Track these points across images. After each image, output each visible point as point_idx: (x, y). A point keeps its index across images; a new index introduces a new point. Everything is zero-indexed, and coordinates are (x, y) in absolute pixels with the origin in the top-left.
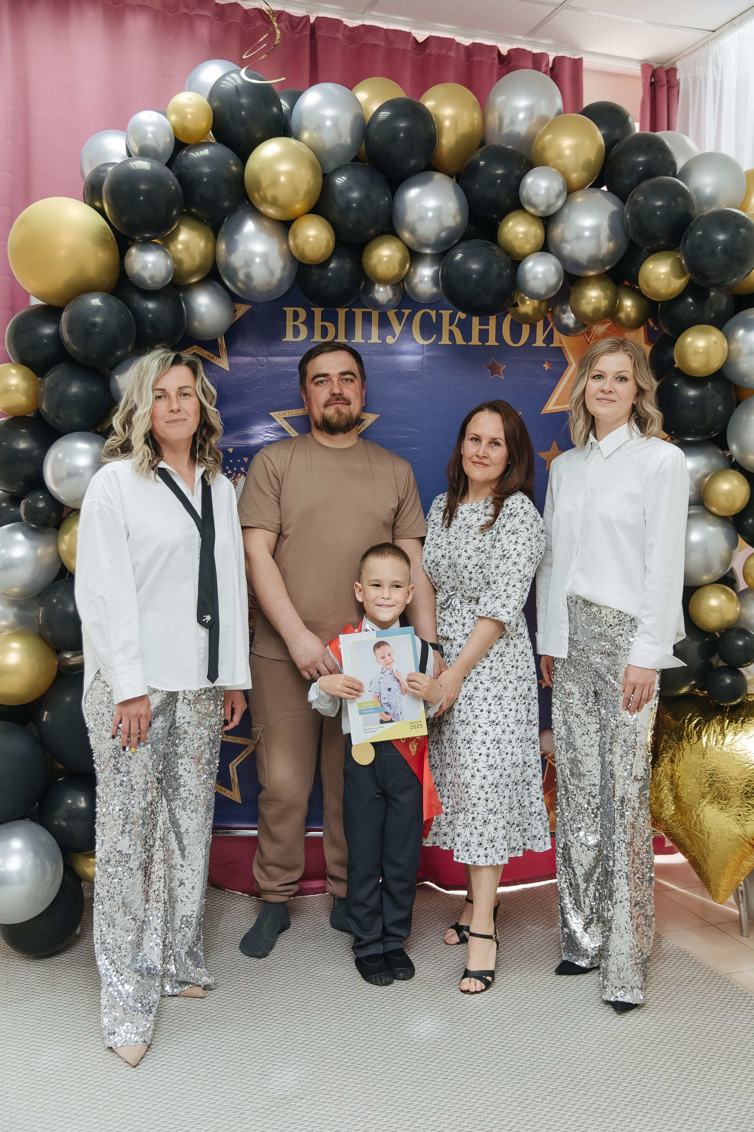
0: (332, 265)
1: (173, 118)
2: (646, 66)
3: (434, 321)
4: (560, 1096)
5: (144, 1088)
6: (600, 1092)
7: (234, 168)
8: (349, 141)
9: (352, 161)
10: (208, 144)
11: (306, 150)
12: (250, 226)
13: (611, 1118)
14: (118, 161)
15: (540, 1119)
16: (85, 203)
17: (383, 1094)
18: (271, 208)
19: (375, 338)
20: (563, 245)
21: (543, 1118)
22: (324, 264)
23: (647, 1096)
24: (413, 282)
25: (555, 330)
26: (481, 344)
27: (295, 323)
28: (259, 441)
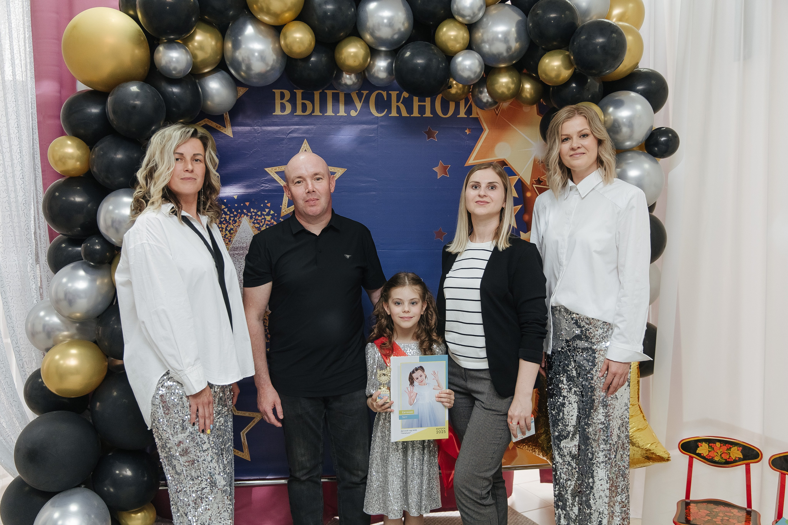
0: (313, 59)
3: (386, 99)
12: (250, 30)
16: (120, 10)
18: (266, 16)
19: (342, 112)
20: (483, 45)
22: (307, 59)
24: (372, 71)
25: (473, 105)
26: (420, 116)
27: (282, 101)
28: (257, 190)
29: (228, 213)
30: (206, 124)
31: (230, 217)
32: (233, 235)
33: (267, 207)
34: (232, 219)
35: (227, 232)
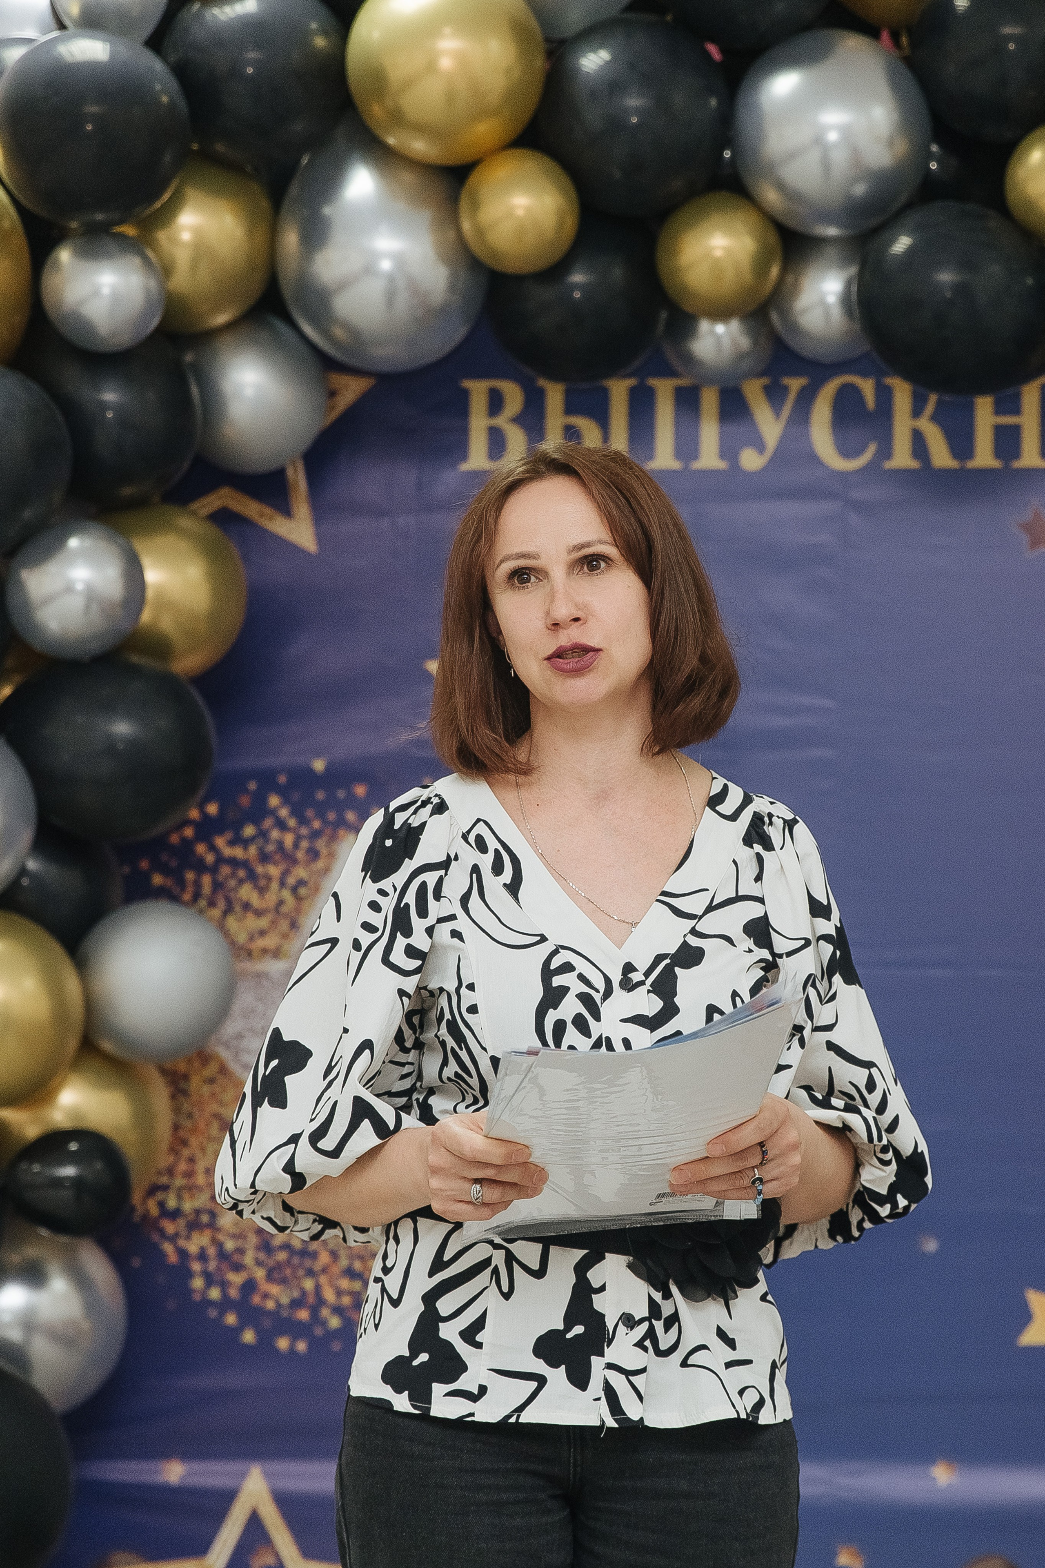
3: (870, 407)
18: (415, 138)
19: (708, 457)
22: (553, 274)
24: (792, 312)
26: (1001, 464)
27: (493, 421)
29: (292, 823)
30: (224, 508)
32: (305, 904)
34: (305, 844)
35: (286, 894)
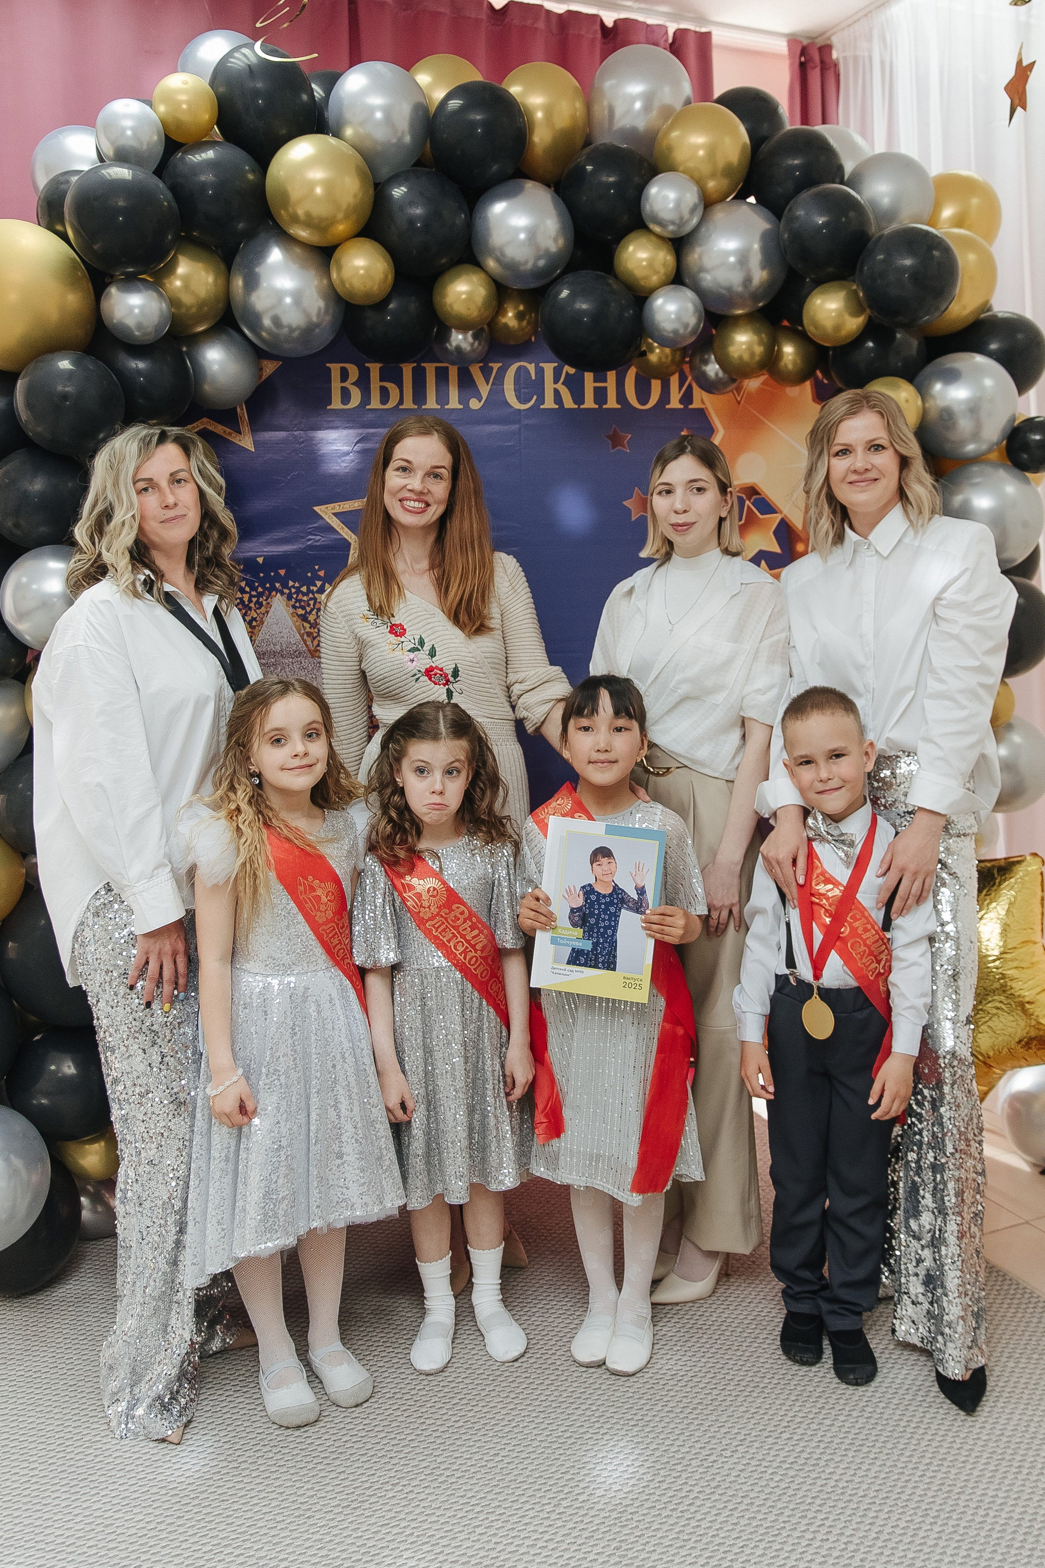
0: (391, 306)
1: (162, 109)
2: (792, 40)
4: (756, 1445)
5: (164, 1492)
6: (809, 1432)
7: (251, 177)
8: (408, 139)
9: (413, 166)
10: (212, 144)
11: (351, 151)
12: (275, 255)
13: (828, 1471)
14: (86, 168)
15: (730, 1482)
16: (39, 225)
17: (511, 1467)
18: (304, 230)
20: (702, 275)
21: (734, 1481)
22: (380, 305)
23: (874, 1432)
25: (695, 387)
26: (597, 406)
27: (343, 385)
28: (301, 546)
29: (247, 589)
30: (205, 428)
31: (251, 596)
32: (256, 631)
33: (319, 578)
